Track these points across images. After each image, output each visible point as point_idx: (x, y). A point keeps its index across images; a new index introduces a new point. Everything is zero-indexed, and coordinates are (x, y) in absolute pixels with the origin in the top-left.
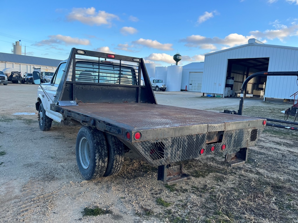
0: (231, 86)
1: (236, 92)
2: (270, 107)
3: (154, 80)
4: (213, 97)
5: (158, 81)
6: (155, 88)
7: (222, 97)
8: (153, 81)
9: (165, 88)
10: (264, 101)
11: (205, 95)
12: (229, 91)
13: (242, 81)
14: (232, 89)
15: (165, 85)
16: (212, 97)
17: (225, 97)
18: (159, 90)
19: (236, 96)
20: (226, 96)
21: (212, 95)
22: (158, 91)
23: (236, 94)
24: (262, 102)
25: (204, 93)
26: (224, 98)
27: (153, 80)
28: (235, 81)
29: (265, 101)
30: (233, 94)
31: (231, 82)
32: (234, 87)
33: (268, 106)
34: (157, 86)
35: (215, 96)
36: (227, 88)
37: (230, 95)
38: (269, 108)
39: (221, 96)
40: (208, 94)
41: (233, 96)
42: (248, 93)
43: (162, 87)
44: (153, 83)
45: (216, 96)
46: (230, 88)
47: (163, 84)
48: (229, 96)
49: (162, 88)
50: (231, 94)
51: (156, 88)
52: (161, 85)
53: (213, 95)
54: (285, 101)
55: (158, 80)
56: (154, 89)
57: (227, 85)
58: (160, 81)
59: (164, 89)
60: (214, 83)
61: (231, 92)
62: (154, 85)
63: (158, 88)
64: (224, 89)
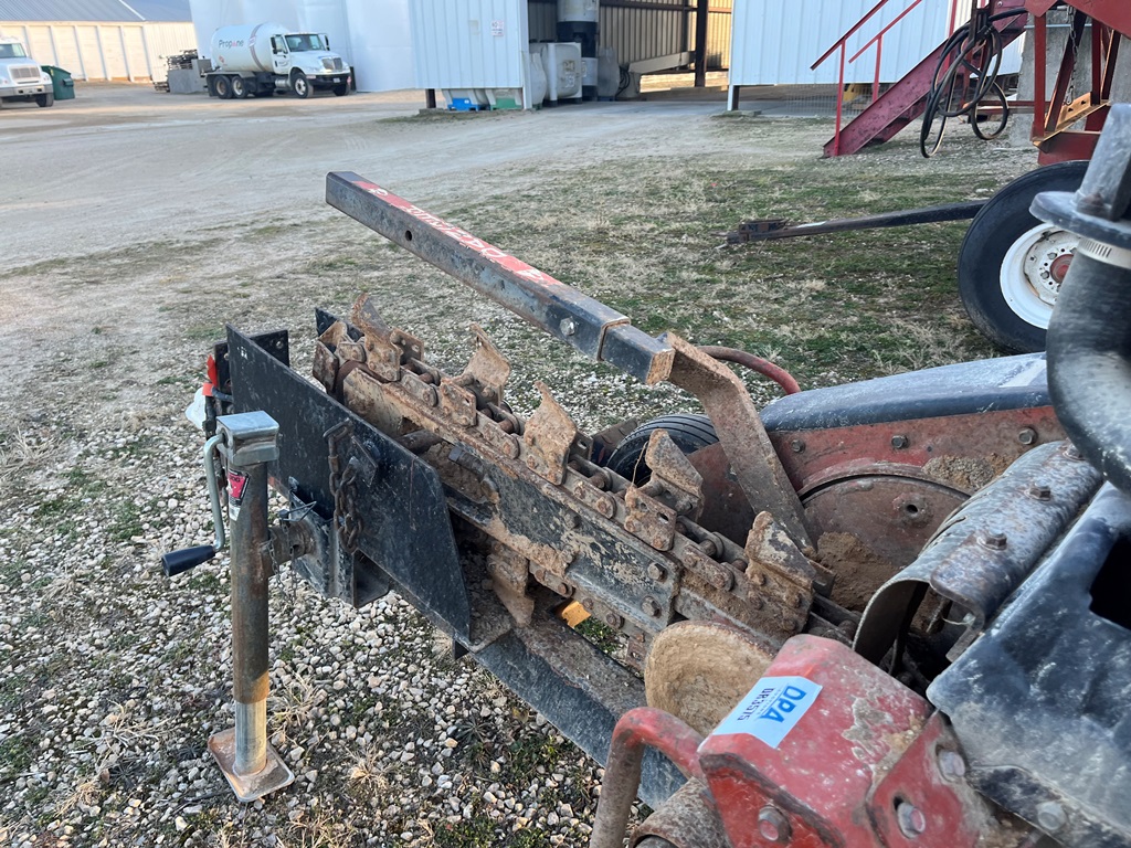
0: (584, 34)
3: (277, 40)
5: (304, 42)
6: (288, 82)
7: (520, 106)
8: (274, 45)
9: (343, 77)
10: (730, 107)
11: (440, 99)
12: (568, 65)
14: (589, 51)
15: (338, 62)
16: (473, 109)
17: (547, 104)
18: (311, 89)
19: (630, 93)
20: (554, 98)
21: (475, 102)
22: (305, 96)
23: (628, 77)
24: (715, 118)
25: (431, 93)
26: (529, 114)
27: (273, 39)
30: (602, 80)
34: (297, 72)
37: (584, 88)
40: (455, 95)
41: (609, 92)
42: (715, 67)
43: (326, 72)
44: (275, 52)
45: (493, 103)
46: (578, 46)
47: (330, 55)
48: (579, 95)
49: (324, 77)
50: (590, 83)
51: (293, 83)
52: (313, 64)
53: (479, 95)
54: (848, 97)
55: (306, 37)
56: (287, 86)
57: (545, 32)
58: (313, 40)
59: (337, 80)
60: (469, 21)
61: (587, 70)
62: (283, 64)
63: (302, 83)
64: (527, 54)
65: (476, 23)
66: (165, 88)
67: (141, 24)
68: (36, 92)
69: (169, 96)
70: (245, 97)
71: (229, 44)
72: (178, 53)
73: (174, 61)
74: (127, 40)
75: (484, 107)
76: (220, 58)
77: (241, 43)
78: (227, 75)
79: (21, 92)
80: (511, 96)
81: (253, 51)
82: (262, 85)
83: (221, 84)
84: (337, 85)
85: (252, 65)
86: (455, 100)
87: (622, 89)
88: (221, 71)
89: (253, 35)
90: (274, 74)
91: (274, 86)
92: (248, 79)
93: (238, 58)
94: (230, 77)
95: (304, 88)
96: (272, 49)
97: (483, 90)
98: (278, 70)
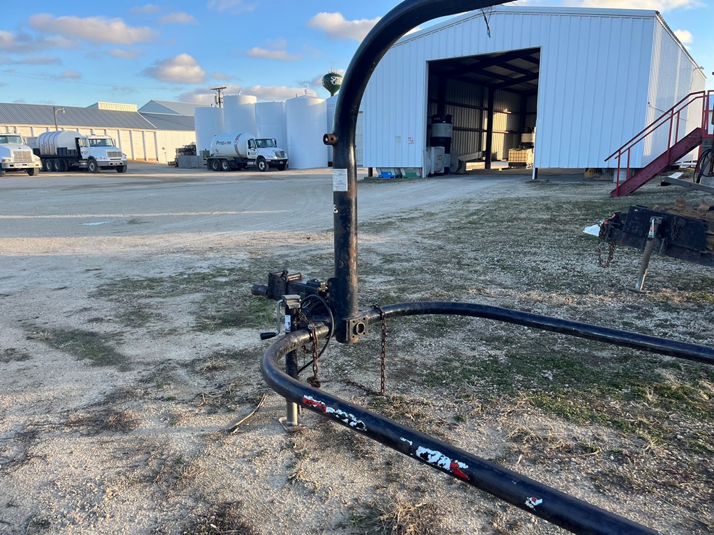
0: (446, 143)
1: (462, 158)
2: (548, 198)
3: (251, 141)
4: (397, 177)
5: (264, 143)
6: (255, 163)
7: (421, 176)
8: (249, 144)
9: (285, 161)
10: (533, 178)
11: (375, 173)
12: (439, 157)
13: (477, 126)
14: (447, 151)
15: (282, 153)
16: (392, 177)
17: (430, 176)
18: (268, 166)
19: (461, 171)
20: (433, 173)
21: (393, 174)
22: (264, 171)
23: (462, 164)
24: (527, 183)
25: (371, 170)
26: (426, 180)
27: (249, 141)
28: (454, 129)
29: (536, 177)
30: (452, 165)
31: (443, 130)
32: (453, 146)
33: (543, 195)
34: (261, 158)
35: (401, 176)
36: (433, 148)
37: (445, 168)
38: (545, 203)
39: (418, 174)
40: (383, 171)
41: (454, 170)
42: (495, 160)
43: (276, 158)
44: (250, 148)
45: (404, 174)
46: (443, 148)
47: (278, 149)
48: (443, 171)
49: (275, 161)
50: (447, 166)
51: (258, 163)
52: (270, 154)
53: (396, 171)
54: (587, 175)
55: (264, 141)
56: (254, 165)
57: (432, 141)
58: (268, 142)
59: (281, 163)
60: (396, 137)
61: (446, 160)
62: (253, 154)
63: (263, 163)
64: (425, 152)
65: (399, 137)
66: (175, 165)
67: (155, 131)
68: (119, 164)
69: (177, 169)
70: (228, 170)
71: (223, 143)
72: (181, 147)
73: (179, 151)
74: (146, 139)
75: (399, 177)
76: (216, 150)
77: (230, 143)
78: (219, 159)
79: (111, 164)
80: (414, 171)
81: (236, 146)
82: (239, 164)
83: (215, 163)
84: (280, 165)
85: (234, 153)
86: (382, 173)
87: (458, 169)
88: (215, 157)
89: (237, 139)
90: (247, 159)
91: (246, 164)
92: (232, 161)
93: (228, 151)
94: (221, 160)
95: (264, 166)
96: (248, 146)
97: (399, 169)
98: (249, 157)
